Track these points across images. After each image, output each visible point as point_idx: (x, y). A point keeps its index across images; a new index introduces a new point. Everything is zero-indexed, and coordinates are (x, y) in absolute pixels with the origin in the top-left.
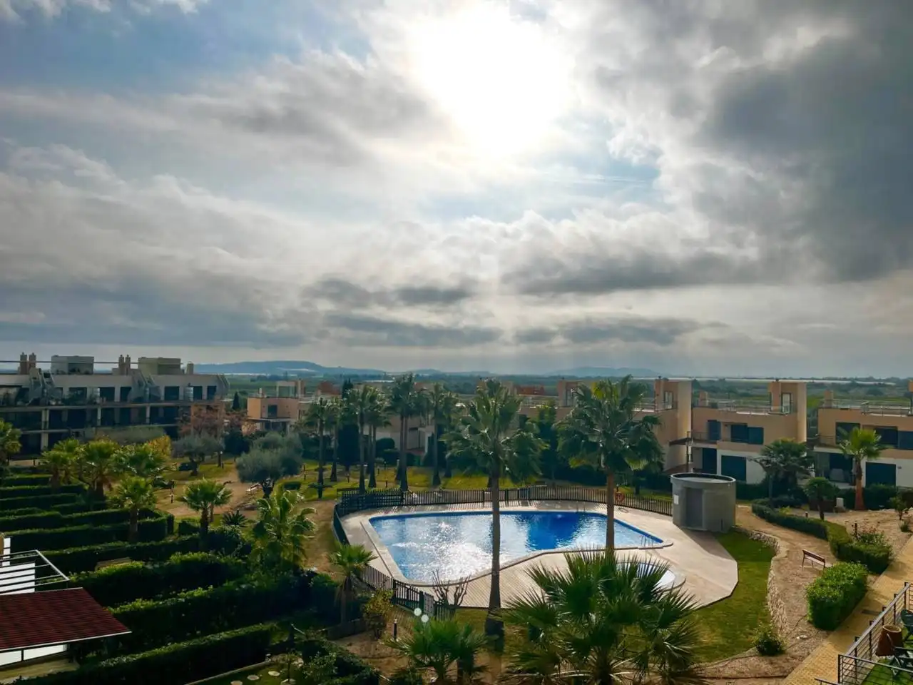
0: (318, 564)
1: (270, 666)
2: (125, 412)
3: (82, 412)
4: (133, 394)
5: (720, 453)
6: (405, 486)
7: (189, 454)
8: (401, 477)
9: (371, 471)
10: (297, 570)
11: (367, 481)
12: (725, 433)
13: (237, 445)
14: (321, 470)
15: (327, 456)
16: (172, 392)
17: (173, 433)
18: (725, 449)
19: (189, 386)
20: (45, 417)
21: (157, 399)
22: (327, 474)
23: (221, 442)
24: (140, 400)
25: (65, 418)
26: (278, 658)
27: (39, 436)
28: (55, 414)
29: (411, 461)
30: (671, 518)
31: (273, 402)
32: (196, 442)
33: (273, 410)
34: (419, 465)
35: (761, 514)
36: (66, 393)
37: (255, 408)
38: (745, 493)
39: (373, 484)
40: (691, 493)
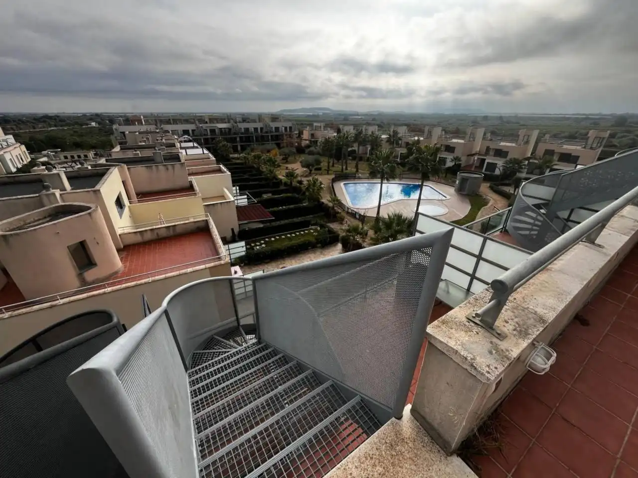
0: (326, 199)
1: (311, 229)
2: (262, 137)
3: (249, 137)
4: (264, 130)
5: (487, 161)
6: (357, 171)
7: (285, 155)
8: (357, 167)
9: (346, 163)
10: (319, 201)
11: (344, 167)
12: (492, 153)
13: (300, 150)
14: (329, 163)
15: (331, 156)
16: (277, 129)
17: (278, 145)
18: (489, 160)
19: (283, 126)
20: (238, 139)
21: (272, 132)
22: (331, 164)
23: (294, 150)
24: (267, 132)
25: (244, 139)
26: (313, 227)
27: (237, 146)
28: (241, 138)
29: (361, 159)
30: (454, 188)
31: (312, 132)
32: (286, 150)
33: (312, 135)
34: (364, 161)
35: (491, 188)
36: (243, 130)
37: (306, 135)
38: (487, 178)
39: (346, 169)
40: (464, 181)
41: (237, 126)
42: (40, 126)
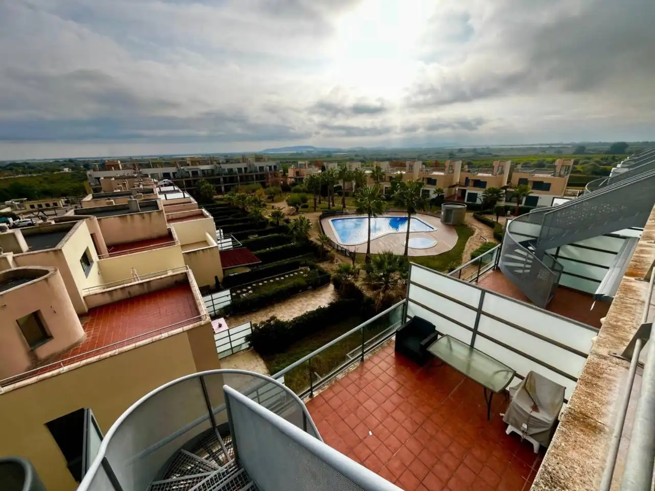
0: (314, 237)
1: (301, 270)
2: (247, 176)
3: (233, 177)
4: (248, 170)
5: (467, 192)
6: (344, 207)
7: (271, 194)
8: (343, 203)
9: (333, 199)
10: (306, 239)
11: (331, 203)
12: (471, 183)
13: (286, 189)
14: (315, 199)
15: (317, 193)
16: (261, 168)
17: (264, 185)
18: (470, 190)
19: (267, 166)
20: (222, 180)
21: (257, 172)
22: (317, 201)
23: (280, 189)
24: (251, 172)
25: (228, 180)
26: (303, 268)
27: (221, 187)
28: (224, 178)
29: (347, 195)
30: (440, 219)
31: (298, 170)
32: (272, 189)
33: (297, 173)
34: (351, 196)
35: (475, 217)
36: (227, 171)
37: (291, 173)
38: (470, 208)
39: (333, 205)
40: (448, 211)
41: (220, 167)
42: (6, 174)
